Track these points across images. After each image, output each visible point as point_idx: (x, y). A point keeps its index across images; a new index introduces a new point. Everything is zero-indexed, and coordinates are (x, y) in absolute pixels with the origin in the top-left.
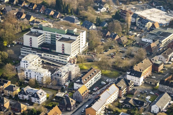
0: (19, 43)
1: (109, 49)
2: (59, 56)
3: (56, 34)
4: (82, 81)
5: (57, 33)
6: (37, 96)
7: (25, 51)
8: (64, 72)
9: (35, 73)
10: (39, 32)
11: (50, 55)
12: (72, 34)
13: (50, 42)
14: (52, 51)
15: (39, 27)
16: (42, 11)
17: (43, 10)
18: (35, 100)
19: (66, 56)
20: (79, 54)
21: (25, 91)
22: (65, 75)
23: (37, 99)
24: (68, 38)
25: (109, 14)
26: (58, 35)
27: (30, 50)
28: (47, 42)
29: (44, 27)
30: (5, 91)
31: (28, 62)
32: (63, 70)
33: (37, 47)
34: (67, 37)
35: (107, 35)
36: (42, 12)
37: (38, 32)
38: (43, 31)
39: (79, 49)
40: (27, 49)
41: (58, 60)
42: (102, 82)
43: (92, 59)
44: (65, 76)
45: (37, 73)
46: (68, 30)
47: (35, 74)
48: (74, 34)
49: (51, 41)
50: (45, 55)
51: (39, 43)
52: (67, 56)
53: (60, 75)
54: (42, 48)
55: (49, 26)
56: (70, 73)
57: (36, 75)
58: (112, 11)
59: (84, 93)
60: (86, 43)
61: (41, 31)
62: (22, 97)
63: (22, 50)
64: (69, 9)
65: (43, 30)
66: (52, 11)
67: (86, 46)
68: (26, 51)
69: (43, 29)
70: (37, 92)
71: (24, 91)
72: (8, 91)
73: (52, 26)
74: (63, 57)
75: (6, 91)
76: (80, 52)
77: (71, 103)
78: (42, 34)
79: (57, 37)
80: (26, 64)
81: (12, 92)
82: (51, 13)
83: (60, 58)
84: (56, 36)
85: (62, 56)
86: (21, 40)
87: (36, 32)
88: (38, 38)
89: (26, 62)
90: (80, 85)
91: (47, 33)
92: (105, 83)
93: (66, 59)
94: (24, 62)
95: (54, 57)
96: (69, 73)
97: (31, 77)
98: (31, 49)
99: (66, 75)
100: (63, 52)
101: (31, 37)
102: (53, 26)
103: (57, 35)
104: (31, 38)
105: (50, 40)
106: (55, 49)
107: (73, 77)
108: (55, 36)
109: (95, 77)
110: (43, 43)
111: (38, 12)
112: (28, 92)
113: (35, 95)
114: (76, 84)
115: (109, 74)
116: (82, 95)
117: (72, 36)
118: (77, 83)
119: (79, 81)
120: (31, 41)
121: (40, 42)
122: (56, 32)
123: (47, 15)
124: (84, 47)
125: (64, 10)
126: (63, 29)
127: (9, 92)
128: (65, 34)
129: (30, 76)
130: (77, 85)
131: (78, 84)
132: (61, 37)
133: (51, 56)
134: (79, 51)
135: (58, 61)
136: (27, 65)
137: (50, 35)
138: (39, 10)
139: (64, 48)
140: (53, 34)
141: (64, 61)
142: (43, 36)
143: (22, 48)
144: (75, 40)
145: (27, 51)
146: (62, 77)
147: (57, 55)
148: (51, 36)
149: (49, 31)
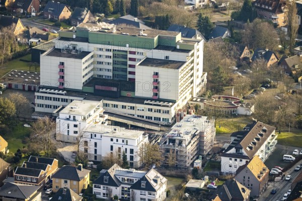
0: (13, 87)
1: (262, 86)
2: (146, 104)
3: (127, 48)
4: (243, 151)
5: (129, 47)
6: (148, 184)
7: (47, 98)
8: (187, 133)
9: (112, 140)
10: (78, 48)
11: (120, 104)
12: (172, 47)
13: (110, 74)
14: (125, 93)
15: (74, 37)
16: (33, 9)
17: (34, 7)
18: (143, 197)
19: (166, 104)
20: (192, 100)
21: (112, 176)
22: (190, 142)
23: (147, 192)
24: (163, 58)
25: (218, 11)
26: (134, 53)
27: (62, 95)
28: (101, 73)
29: (93, 33)
30: (56, 182)
31: (79, 118)
32: (182, 131)
33: (81, 88)
34: (160, 54)
35: (242, 56)
36: (33, 14)
37: (74, 48)
38: (90, 45)
39: (192, 88)
40: (54, 94)
41: (143, 117)
42: (285, 155)
43: (233, 109)
44: (191, 144)
45: (117, 140)
46: (159, 37)
47: (111, 143)
48: (178, 47)
49: (114, 69)
50: (106, 105)
51: (83, 77)
52: (171, 104)
53: (177, 142)
54: (97, 87)
55: (106, 31)
56: (201, 135)
57: (114, 145)
58: (223, 5)
59: (261, 173)
60: (203, 75)
61: (86, 44)
62: (104, 194)
63: (39, 97)
64: (109, 2)
65: (89, 43)
66: (65, 9)
67: (203, 81)
68: (50, 99)
69: (90, 39)
70: (146, 176)
71: (110, 177)
72: (63, 181)
73: (115, 31)
74: (159, 105)
75: (57, 180)
76: (194, 96)
77: (243, 194)
78: (88, 53)
79: (131, 59)
80: (72, 123)
81: (75, 183)
82: (63, 12)
83: (150, 110)
84: (129, 56)
85: (155, 105)
86: (15, 78)
87: (71, 47)
88: (84, 63)
89: (72, 118)
90: (238, 160)
91: (101, 49)
92: (294, 158)
93: (168, 112)
94: (68, 119)
95: (132, 108)
96: (198, 137)
97: (98, 153)
98: (65, 92)
99: (192, 142)
100: (156, 95)
101: (62, 59)
102: (118, 30)
103: (131, 53)
104: (62, 64)
105: (111, 67)
106: (133, 90)
107: (207, 148)
108: (125, 57)
109: (266, 143)
110: (92, 76)
111: (24, 13)
112: (121, 180)
113: (143, 184)
114: (228, 159)
115: (293, 140)
116: (258, 179)
117: (172, 51)
118: (231, 156)
119: (233, 151)
120: (62, 71)
121: (86, 74)
122: (127, 45)
123: (52, 20)
124: (200, 84)
125: (97, 5)
126: (146, 35)
127: (66, 182)
128: (154, 49)
129: (96, 150)
130: (231, 162)
131: (233, 159)
132: (143, 58)
133: (124, 107)
134: (191, 93)
135: (153, 121)
136: (76, 126)
137: (111, 54)
138: (25, 8)
139: (159, 83)
140: (118, 51)
141: (162, 116)
142: (92, 57)
143: (38, 92)
144: (184, 63)
145: (55, 99)
146: (184, 145)
147: (143, 103)
148: (115, 56)
149: (109, 44)
